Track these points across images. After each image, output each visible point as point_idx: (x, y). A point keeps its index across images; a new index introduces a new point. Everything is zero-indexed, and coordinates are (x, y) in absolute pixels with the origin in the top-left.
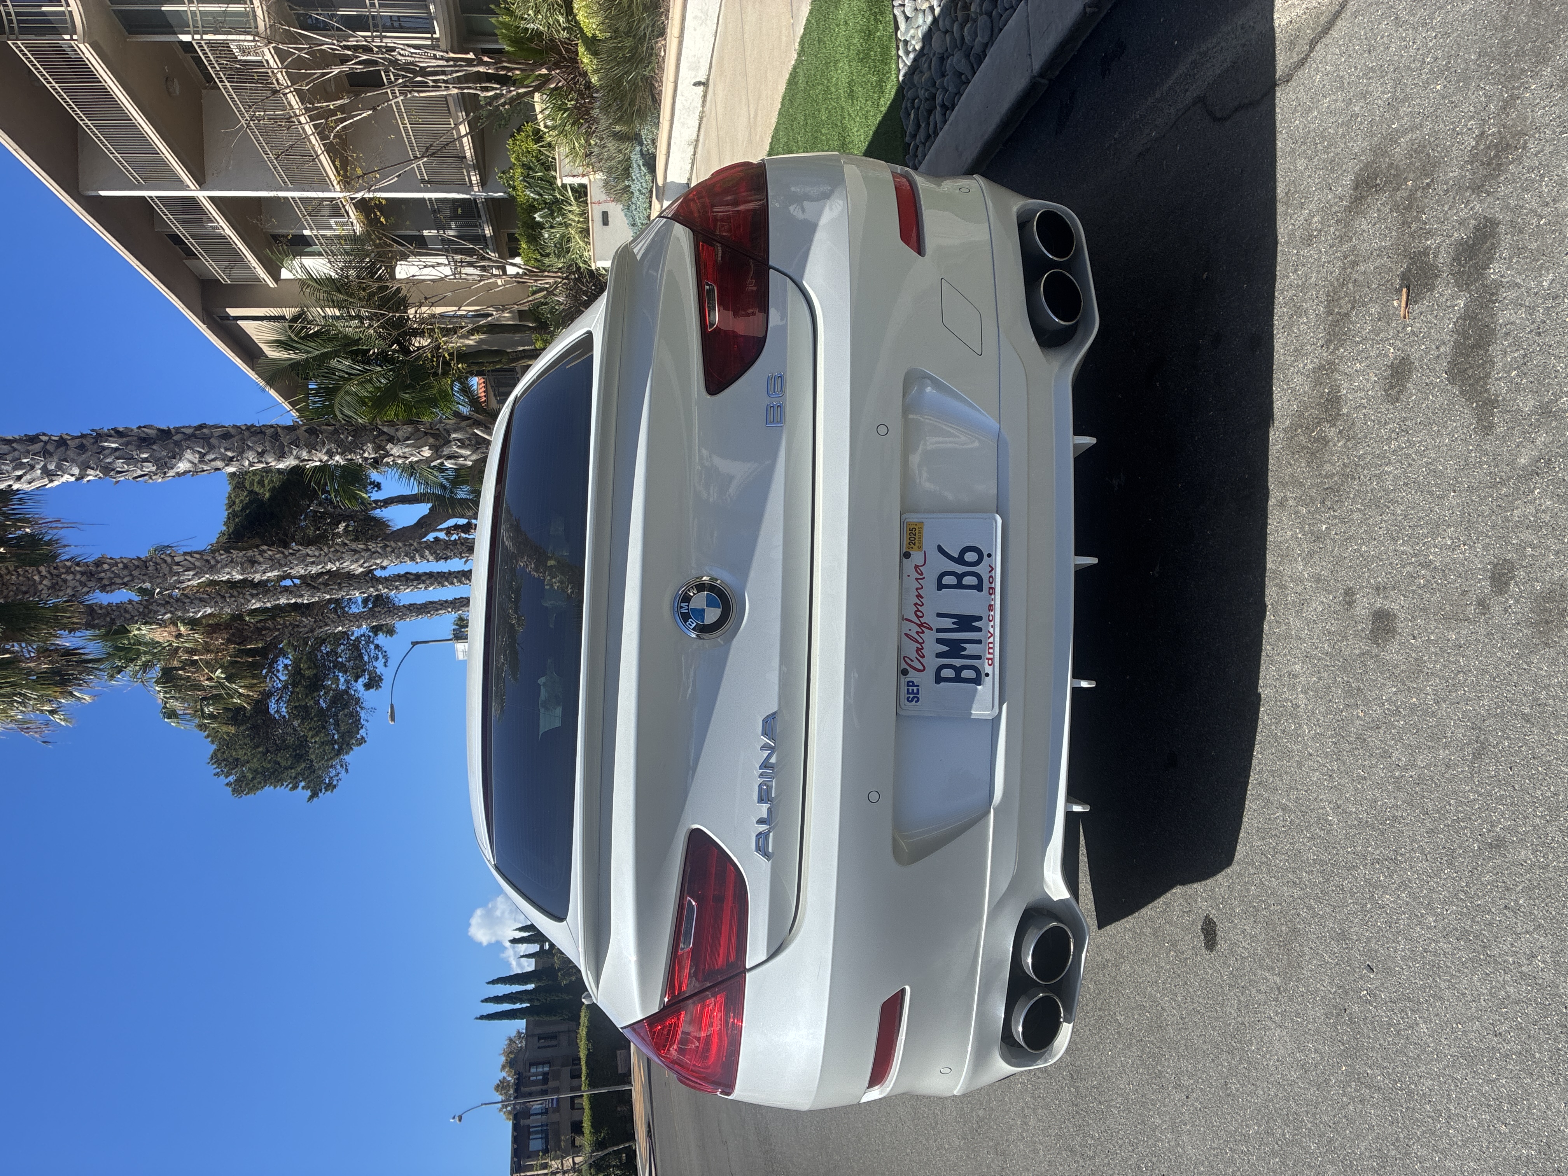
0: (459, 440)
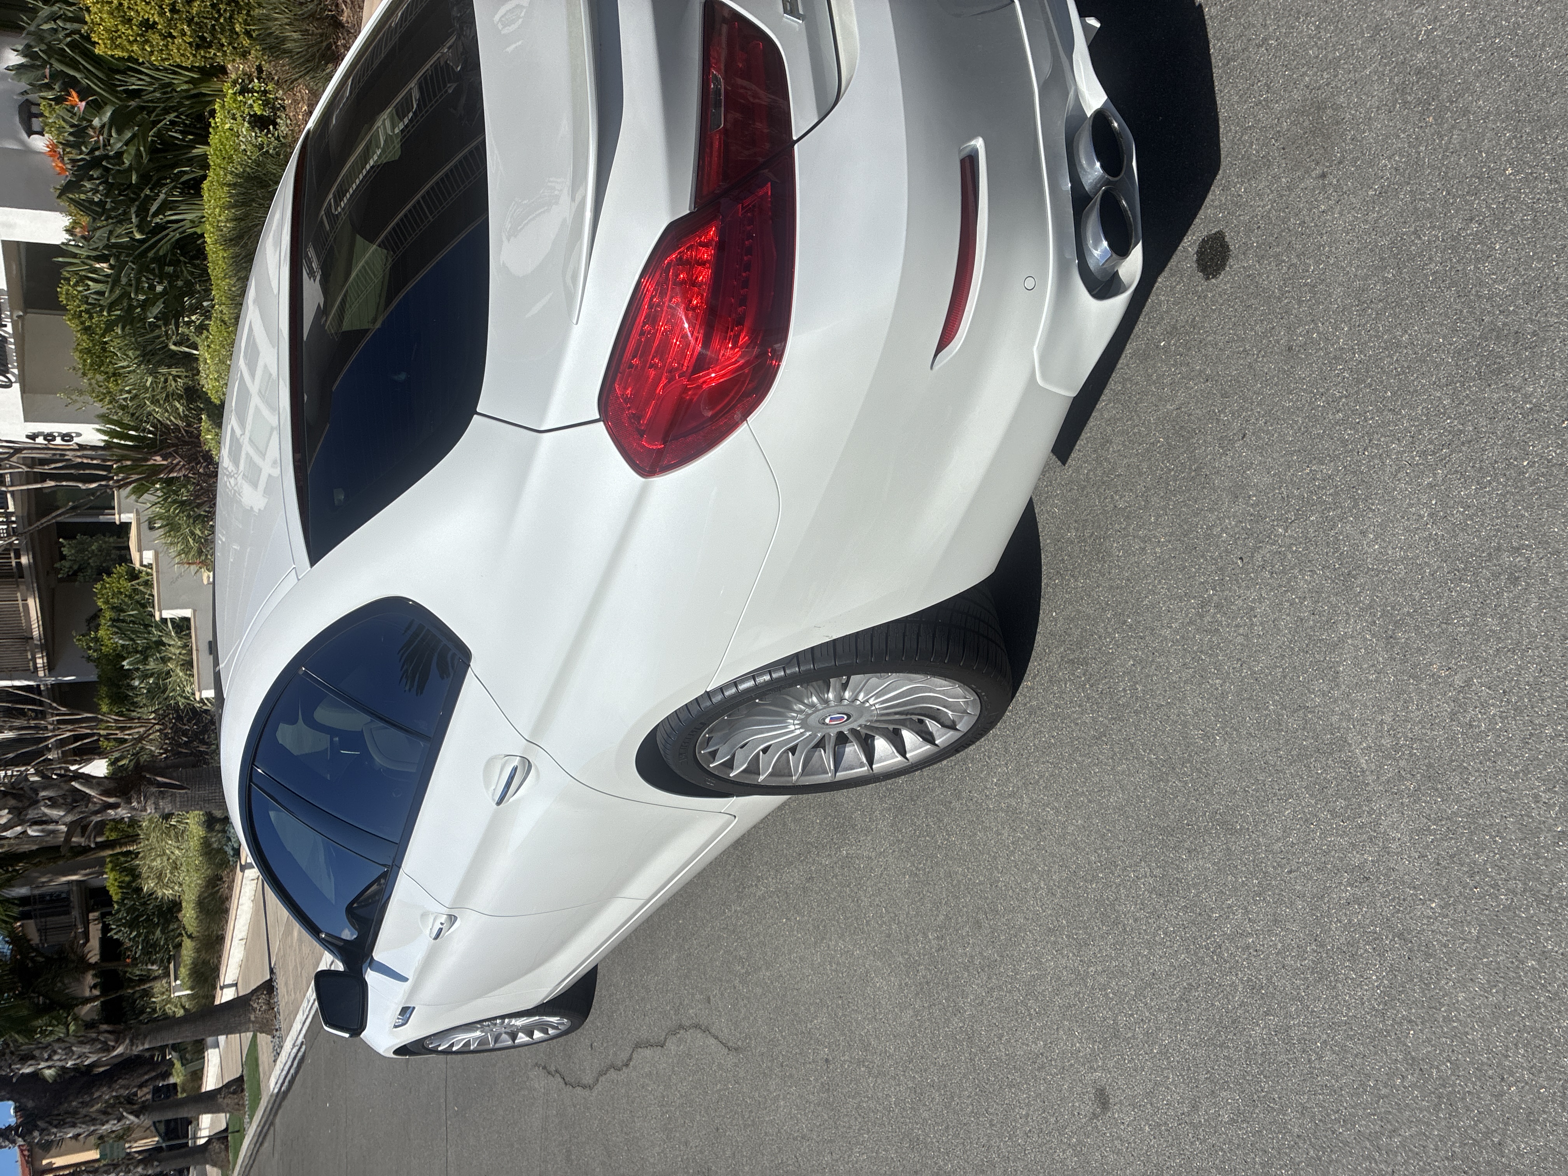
0: (50, 799)
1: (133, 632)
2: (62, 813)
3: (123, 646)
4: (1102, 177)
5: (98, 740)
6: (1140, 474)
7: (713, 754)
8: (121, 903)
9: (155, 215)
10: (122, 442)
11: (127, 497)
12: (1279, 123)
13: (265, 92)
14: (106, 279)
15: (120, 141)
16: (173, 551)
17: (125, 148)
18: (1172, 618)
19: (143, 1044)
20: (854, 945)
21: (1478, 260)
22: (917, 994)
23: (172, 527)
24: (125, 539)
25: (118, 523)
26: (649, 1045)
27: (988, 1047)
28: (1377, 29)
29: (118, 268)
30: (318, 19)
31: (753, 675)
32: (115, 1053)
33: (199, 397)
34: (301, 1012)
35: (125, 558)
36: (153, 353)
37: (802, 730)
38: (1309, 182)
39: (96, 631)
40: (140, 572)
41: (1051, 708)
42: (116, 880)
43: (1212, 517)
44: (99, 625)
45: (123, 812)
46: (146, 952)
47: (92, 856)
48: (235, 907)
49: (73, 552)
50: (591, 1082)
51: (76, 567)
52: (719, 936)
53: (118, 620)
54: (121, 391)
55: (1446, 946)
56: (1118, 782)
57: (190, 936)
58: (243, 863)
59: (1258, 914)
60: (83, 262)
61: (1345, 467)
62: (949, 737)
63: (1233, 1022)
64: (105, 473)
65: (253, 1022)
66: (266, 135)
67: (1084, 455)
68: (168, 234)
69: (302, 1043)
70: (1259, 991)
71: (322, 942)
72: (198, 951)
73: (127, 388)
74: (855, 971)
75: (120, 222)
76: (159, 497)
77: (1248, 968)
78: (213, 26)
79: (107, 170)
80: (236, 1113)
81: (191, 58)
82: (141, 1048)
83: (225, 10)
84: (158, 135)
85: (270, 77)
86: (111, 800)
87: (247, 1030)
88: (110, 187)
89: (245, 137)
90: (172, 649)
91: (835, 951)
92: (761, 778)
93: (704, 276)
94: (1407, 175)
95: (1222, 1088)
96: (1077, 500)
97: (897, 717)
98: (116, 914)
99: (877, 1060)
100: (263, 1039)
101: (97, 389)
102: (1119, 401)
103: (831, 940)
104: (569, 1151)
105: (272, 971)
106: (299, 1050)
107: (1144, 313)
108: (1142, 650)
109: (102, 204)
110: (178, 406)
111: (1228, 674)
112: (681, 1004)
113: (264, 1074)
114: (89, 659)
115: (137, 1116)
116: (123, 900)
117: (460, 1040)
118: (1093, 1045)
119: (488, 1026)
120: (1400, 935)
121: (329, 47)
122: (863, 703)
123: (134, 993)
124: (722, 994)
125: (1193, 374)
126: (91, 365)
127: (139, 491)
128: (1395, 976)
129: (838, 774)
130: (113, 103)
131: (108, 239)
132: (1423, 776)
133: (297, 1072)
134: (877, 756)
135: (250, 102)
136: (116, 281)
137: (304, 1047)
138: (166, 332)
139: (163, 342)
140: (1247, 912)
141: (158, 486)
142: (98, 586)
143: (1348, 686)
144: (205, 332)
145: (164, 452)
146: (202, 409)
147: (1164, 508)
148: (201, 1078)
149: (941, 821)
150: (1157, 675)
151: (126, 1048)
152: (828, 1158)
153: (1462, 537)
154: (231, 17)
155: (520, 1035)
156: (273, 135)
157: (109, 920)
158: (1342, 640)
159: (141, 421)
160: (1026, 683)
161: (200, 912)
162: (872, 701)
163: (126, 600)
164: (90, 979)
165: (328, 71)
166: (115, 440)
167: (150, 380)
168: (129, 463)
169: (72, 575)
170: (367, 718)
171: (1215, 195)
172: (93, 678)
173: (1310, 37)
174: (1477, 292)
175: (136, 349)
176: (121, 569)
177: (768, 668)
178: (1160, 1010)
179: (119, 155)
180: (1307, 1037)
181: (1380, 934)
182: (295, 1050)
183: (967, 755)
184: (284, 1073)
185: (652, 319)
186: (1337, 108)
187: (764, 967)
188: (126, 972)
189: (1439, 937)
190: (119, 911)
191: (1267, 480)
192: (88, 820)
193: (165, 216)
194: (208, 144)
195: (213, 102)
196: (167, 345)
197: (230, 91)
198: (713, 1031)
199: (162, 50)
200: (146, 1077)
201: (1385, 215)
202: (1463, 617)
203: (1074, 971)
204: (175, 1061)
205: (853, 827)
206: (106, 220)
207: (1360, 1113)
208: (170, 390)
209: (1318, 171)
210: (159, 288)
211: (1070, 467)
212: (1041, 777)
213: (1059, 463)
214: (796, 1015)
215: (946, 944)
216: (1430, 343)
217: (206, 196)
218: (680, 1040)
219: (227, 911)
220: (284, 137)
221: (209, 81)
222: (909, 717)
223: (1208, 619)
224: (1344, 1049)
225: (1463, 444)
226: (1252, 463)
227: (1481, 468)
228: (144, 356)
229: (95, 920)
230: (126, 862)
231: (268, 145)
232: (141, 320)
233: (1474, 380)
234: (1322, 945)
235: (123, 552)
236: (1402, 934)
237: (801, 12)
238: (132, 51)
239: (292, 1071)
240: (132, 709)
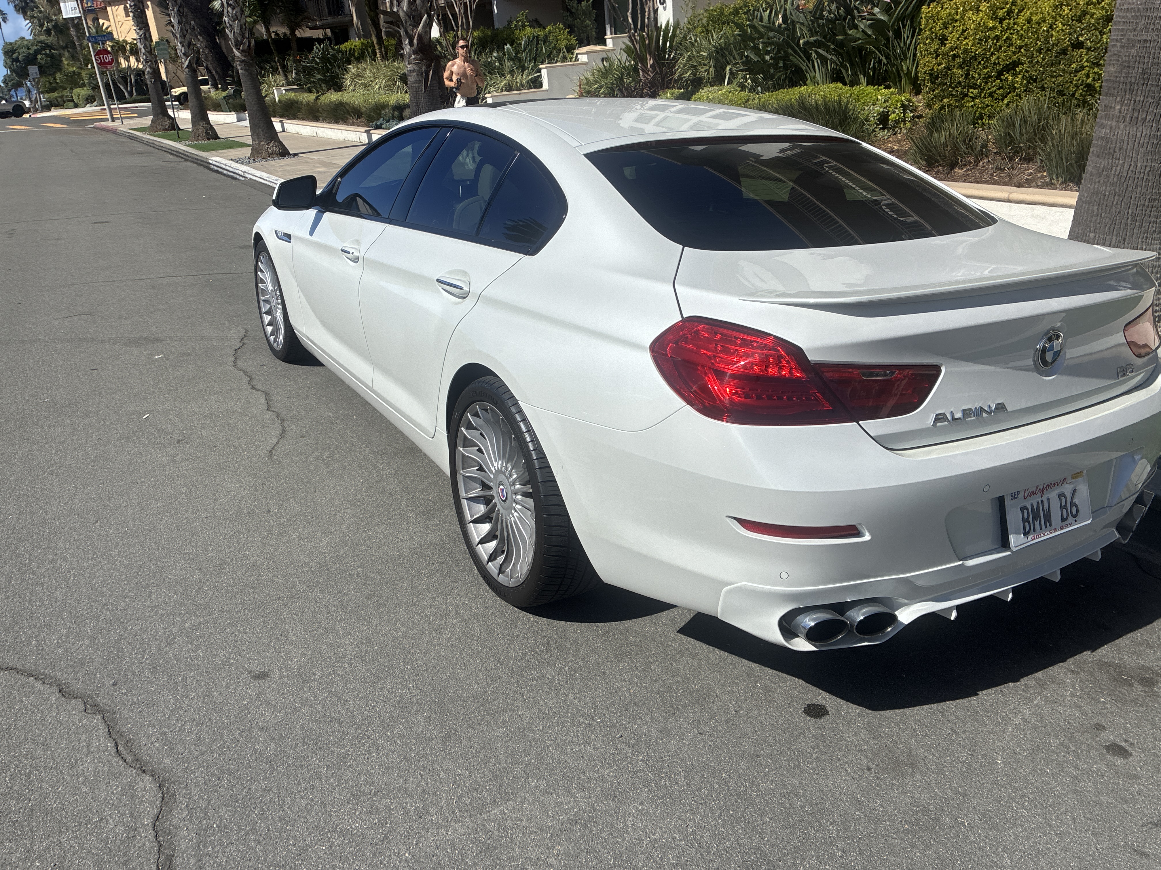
1: (530, 50)
2: (405, 9)
3: (520, 44)
4: (855, 622)
5: (454, 31)
6: (673, 676)
7: (476, 415)
8: (339, 51)
9: (817, 53)
10: (661, 38)
11: (623, 43)
12: (902, 743)
13: (904, 121)
14: (771, 22)
15: (865, 27)
16: (588, 75)
17: (861, 30)
18: (581, 699)
19: (241, 69)
20: (348, 524)
21: (818, 856)
22: (319, 563)
23: (605, 73)
24: (595, 42)
25: (606, 37)
26: (268, 401)
27: (289, 608)
28: (964, 795)
29: (779, 30)
30: (955, 153)
31: (530, 430)
32: (234, 50)
33: (695, 87)
34: (268, 175)
35: (581, 43)
36: (723, 56)
37: (494, 472)
38: (865, 761)
39: (530, 26)
40: (572, 53)
41: (516, 633)
42: (355, 46)
43: (648, 718)
44: (534, 28)
45: (407, 49)
46: (305, 69)
47: (372, 30)
48: (340, 128)
49: (584, 8)
50: (239, 366)
51: (573, 10)
52: (347, 441)
53: (538, 40)
54: (696, 35)
55: (381, 863)
56: (471, 674)
57: (317, 98)
58: (371, 132)
59: (392, 758)
60: (782, 6)
61: (683, 791)
62: (492, 570)
63: (320, 748)
64: (639, 27)
65: (259, 143)
66: (876, 123)
67: (684, 643)
68: (804, 62)
69: (245, 177)
70: (343, 761)
71: (335, 179)
72: (308, 104)
73: (698, 39)
74: (331, 526)
75: (810, 30)
76: (625, 63)
77: (356, 754)
78: (946, 84)
79: (845, 19)
80: (192, 135)
81: (923, 70)
82: (239, 68)
83: (957, 91)
84: (871, 52)
85: (915, 124)
86: (415, 41)
87: (253, 140)
88: (833, 21)
89: (873, 109)
90: (519, 77)
91: (344, 513)
92: (461, 449)
93: (773, 371)
94: (871, 815)
95: (276, 744)
96: (655, 641)
97: (506, 534)
98: (331, 47)
99: (273, 542)
100: (248, 151)
101: (697, 19)
102: (721, 661)
103: (351, 509)
104: (189, 354)
105: (295, 155)
106: (241, 176)
107: (778, 673)
108: (559, 683)
109: (821, 17)
110: (688, 74)
111: (547, 733)
112: (298, 420)
113: (223, 153)
114: (510, 22)
115: (188, 67)
116: (341, 52)
117: (266, 276)
118: (297, 669)
119: (276, 294)
120: (386, 838)
121: (937, 161)
122: (514, 509)
123: (275, 62)
124: (307, 445)
125: (740, 703)
126: (713, 15)
127: (628, 51)
128: (359, 837)
129: (465, 500)
130: (890, 20)
131: (798, 22)
132: (489, 844)
133: (224, 175)
134: (478, 525)
135: (897, 111)
136: (770, 29)
137: (243, 179)
138: (738, 63)
139: (731, 61)
140: (393, 752)
141: (632, 62)
142: (561, 26)
143: (543, 800)
144: (740, 89)
145: (656, 65)
146: (687, 89)
147: (652, 691)
148: (215, 110)
149: (437, 571)
150: (543, 692)
151: (238, 58)
152: (203, 516)
153: (642, 858)
154: (953, 95)
155: (269, 317)
156: (876, 128)
157: (327, 42)
158: (573, 796)
159: (677, 49)
160: (532, 617)
161: (335, 104)
162: (515, 514)
163: (553, 45)
164: (283, 30)
165: (921, 161)
166: (662, 33)
167: (705, 54)
168: (647, 42)
169: (568, 8)
170: (487, 198)
171: (855, 709)
172: (497, 25)
173: (958, 758)
174: (798, 857)
175: (725, 44)
176: (574, 41)
177: (535, 439)
178: (323, 706)
179: (856, 27)
180: (315, 790)
181: (386, 827)
182: (240, 173)
183: (482, 585)
184: (224, 167)
185: (745, 343)
186: (913, 774)
187: (328, 470)
188: (290, 56)
189: (387, 859)
190: (333, 49)
191: (673, 748)
192: (401, 26)
193: (816, 59)
194: (867, 85)
195: (896, 86)
196: (729, 64)
197: (903, 98)
198: (282, 440)
199: (927, 51)
200: (214, 72)
201: (845, 804)
202: (592, 861)
203: (344, 655)
204: (227, 92)
205: (428, 519)
206: (811, 20)
207: (269, 822)
208: (699, 67)
209: (871, 766)
210: (767, 58)
211: (676, 635)
212: (471, 629)
213: (678, 629)
214: (298, 491)
215: (355, 579)
216: (764, 833)
217: (832, 85)
218: (273, 420)
219: (336, 122)
220: (875, 135)
221: (910, 84)
222: (506, 541)
223: (581, 720)
224: (309, 811)
225: (702, 854)
226: (683, 739)
227: (687, 865)
228: (721, 49)
229: (325, 34)
230: (368, 53)
231: (868, 125)
232: (745, 47)
233: (742, 858)
234: (375, 795)
235: (585, 41)
236: (387, 839)
237: (938, 424)
238: (925, 31)
239: (225, 172)
240: (477, 52)
